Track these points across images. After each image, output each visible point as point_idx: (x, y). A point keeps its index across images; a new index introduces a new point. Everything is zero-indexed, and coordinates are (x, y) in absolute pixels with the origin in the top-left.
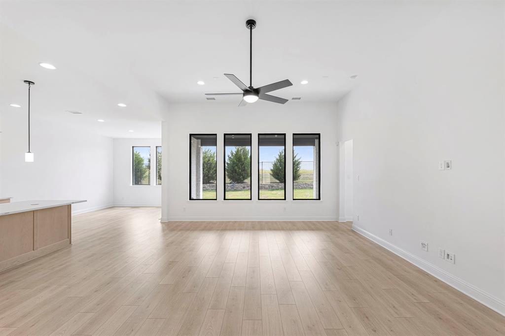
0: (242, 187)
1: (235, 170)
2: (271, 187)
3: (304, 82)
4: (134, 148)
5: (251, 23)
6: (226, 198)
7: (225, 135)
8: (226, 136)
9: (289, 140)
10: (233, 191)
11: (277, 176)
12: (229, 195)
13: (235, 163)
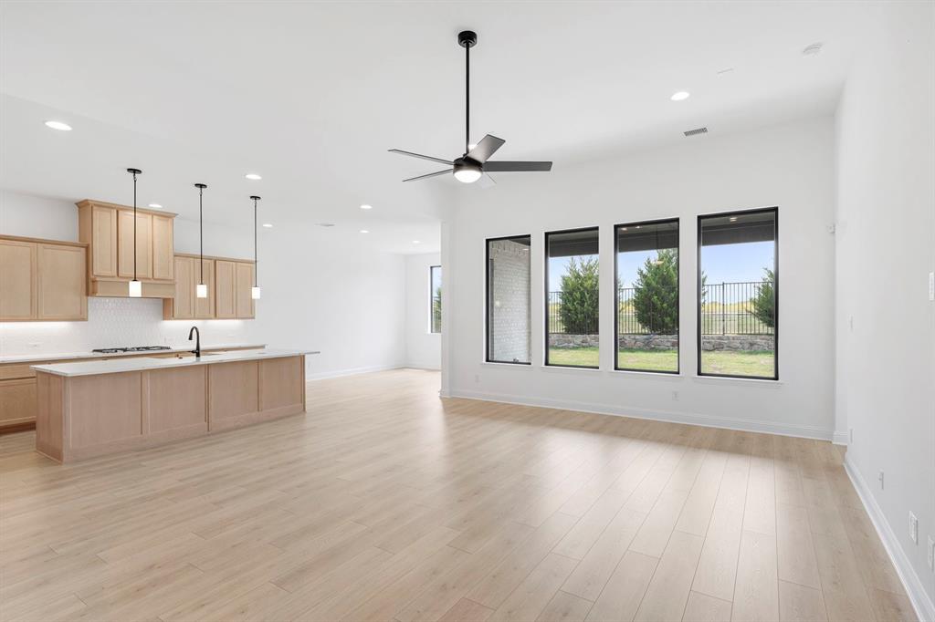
0: (669, 344)
1: (654, 304)
2: (747, 346)
3: (681, 96)
4: (434, 269)
5: (467, 38)
6: (550, 362)
7: (547, 234)
8: (550, 236)
9: (688, 233)
10: (646, 351)
11: (767, 318)
12: (556, 356)
13: (653, 289)
